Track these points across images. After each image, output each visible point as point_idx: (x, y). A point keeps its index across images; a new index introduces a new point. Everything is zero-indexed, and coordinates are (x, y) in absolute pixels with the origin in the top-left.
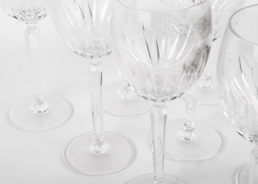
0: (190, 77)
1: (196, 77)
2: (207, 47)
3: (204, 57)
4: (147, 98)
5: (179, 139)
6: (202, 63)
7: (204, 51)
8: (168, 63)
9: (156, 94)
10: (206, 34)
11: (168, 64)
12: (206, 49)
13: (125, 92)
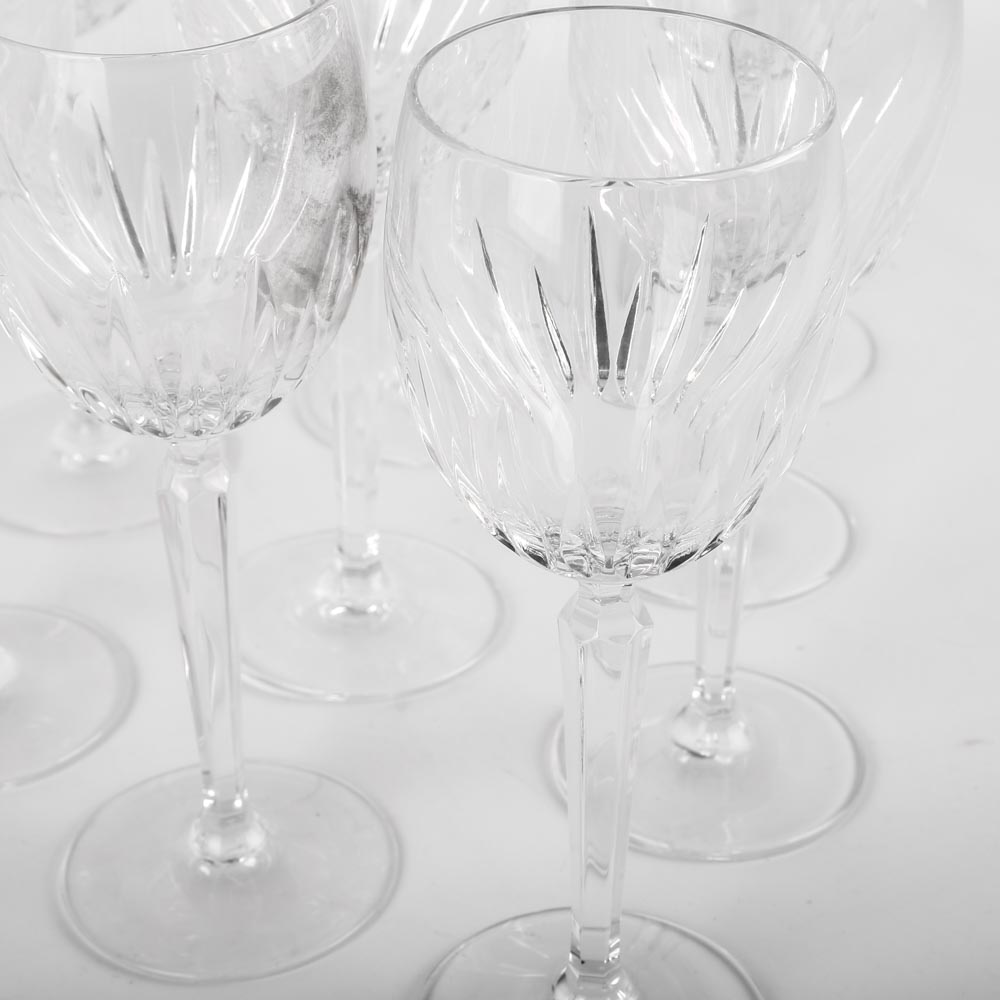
0: (296, 321)
1: (320, 321)
2: (352, 194)
3: (344, 237)
4: (129, 426)
5: (322, 612)
6: (341, 263)
7: (342, 212)
8: (215, 275)
9: (163, 405)
10: (341, 142)
11: (216, 281)
12: (348, 202)
13: (85, 430)
